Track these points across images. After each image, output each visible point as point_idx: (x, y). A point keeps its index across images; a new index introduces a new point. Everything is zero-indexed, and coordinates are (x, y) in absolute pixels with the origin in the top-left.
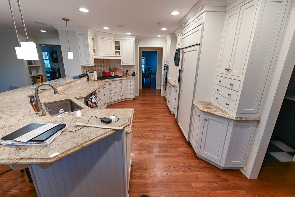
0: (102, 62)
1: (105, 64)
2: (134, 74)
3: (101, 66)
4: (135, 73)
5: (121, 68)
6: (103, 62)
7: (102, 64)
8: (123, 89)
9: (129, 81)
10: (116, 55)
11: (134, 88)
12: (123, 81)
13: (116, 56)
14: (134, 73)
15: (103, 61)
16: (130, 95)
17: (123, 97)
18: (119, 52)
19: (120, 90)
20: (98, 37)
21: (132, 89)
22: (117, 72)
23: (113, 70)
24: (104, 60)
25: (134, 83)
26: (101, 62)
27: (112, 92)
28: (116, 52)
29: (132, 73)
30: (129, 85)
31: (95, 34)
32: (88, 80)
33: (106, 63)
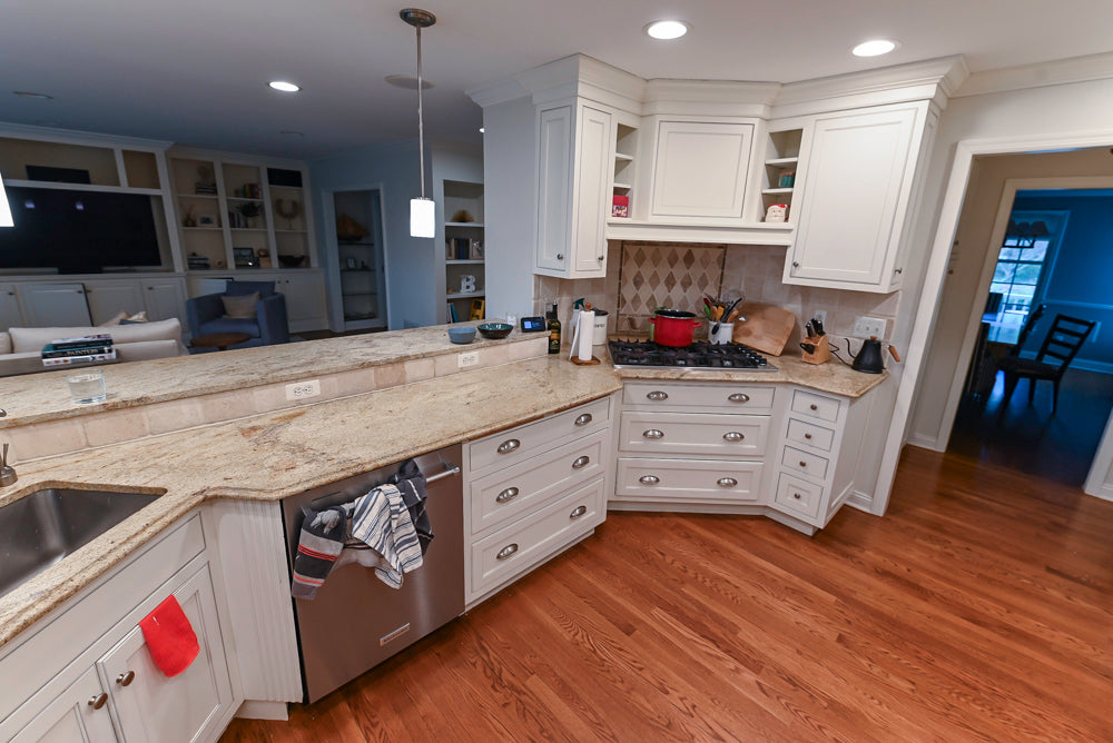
0: (681, 258)
1: (696, 272)
2: (870, 358)
3: (670, 282)
4: (885, 348)
5: (790, 300)
6: (689, 259)
7: (680, 272)
8: (748, 446)
9: (804, 401)
10: (763, 220)
11: (834, 456)
12: (759, 397)
13: (762, 225)
14: (872, 346)
15: (690, 253)
16: (791, 498)
17: (740, 492)
18: (785, 201)
19: (718, 445)
20: (659, 118)
21: (815, 466)
22: (755, 325)
23: (728, 312)
24: (697, 253)
25: (840, 427)
26: (672, 262)
27: (665, 443)
28: (769, 201)
29: (857, 347)
30: (798, 431)
31: (643, 103)
32: (554, 350)
33: (705, 264)
